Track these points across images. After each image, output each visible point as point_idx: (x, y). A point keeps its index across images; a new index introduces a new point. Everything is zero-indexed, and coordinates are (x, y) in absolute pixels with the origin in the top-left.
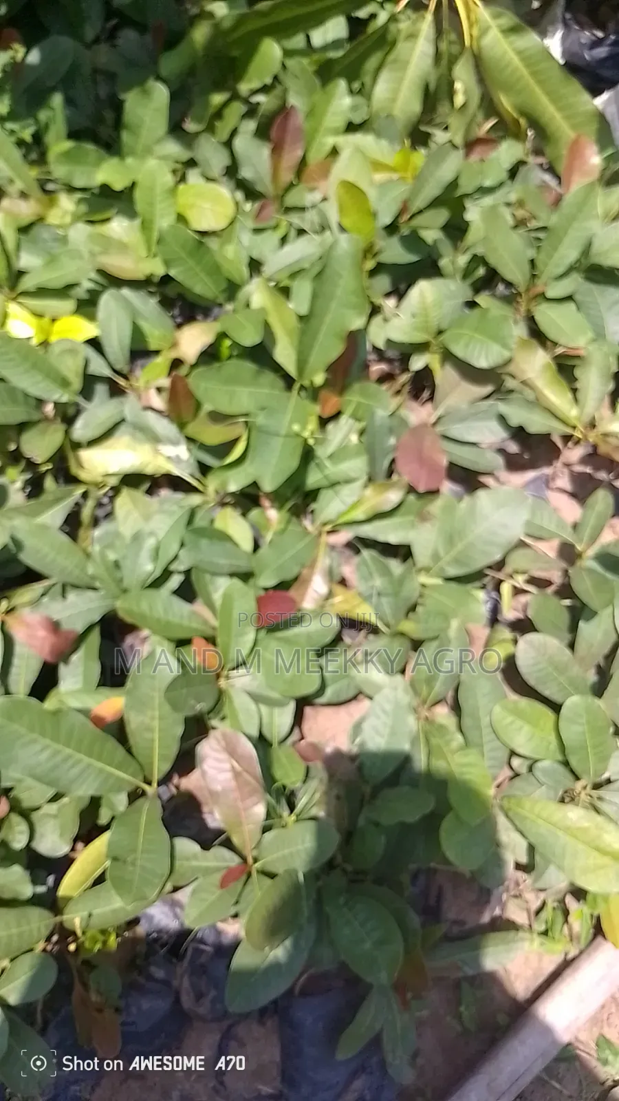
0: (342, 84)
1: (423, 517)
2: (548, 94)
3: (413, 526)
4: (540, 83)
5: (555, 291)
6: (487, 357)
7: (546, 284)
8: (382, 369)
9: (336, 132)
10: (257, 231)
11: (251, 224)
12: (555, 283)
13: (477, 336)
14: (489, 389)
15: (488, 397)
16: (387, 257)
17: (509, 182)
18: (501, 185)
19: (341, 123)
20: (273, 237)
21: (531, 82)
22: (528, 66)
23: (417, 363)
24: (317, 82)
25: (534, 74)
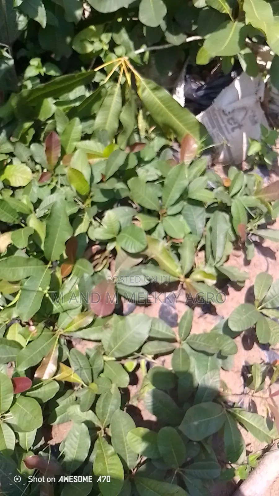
0: (77, 120)
1: (106, 327)
2: (175, 115)
3: (102, 331)
4: (171, 111)
5: (171, 211)
6: (135, 248)
7: (167, 209)
8: (98, 247)
9: (77, 140)
10: (41, 187)
11: (37, 184)
12: (171, 207)
13: (131, 237)
14: (140, 260)
15: (138, 265)
16: (95, 199)
17: (157, 158)
18: (153, 159)
19: (79, 135)
20: (48, 189)
21: (167, 111)
22: (164, 104)
23: (110, 247)
24: (67, 119)
25: (168, 107)
